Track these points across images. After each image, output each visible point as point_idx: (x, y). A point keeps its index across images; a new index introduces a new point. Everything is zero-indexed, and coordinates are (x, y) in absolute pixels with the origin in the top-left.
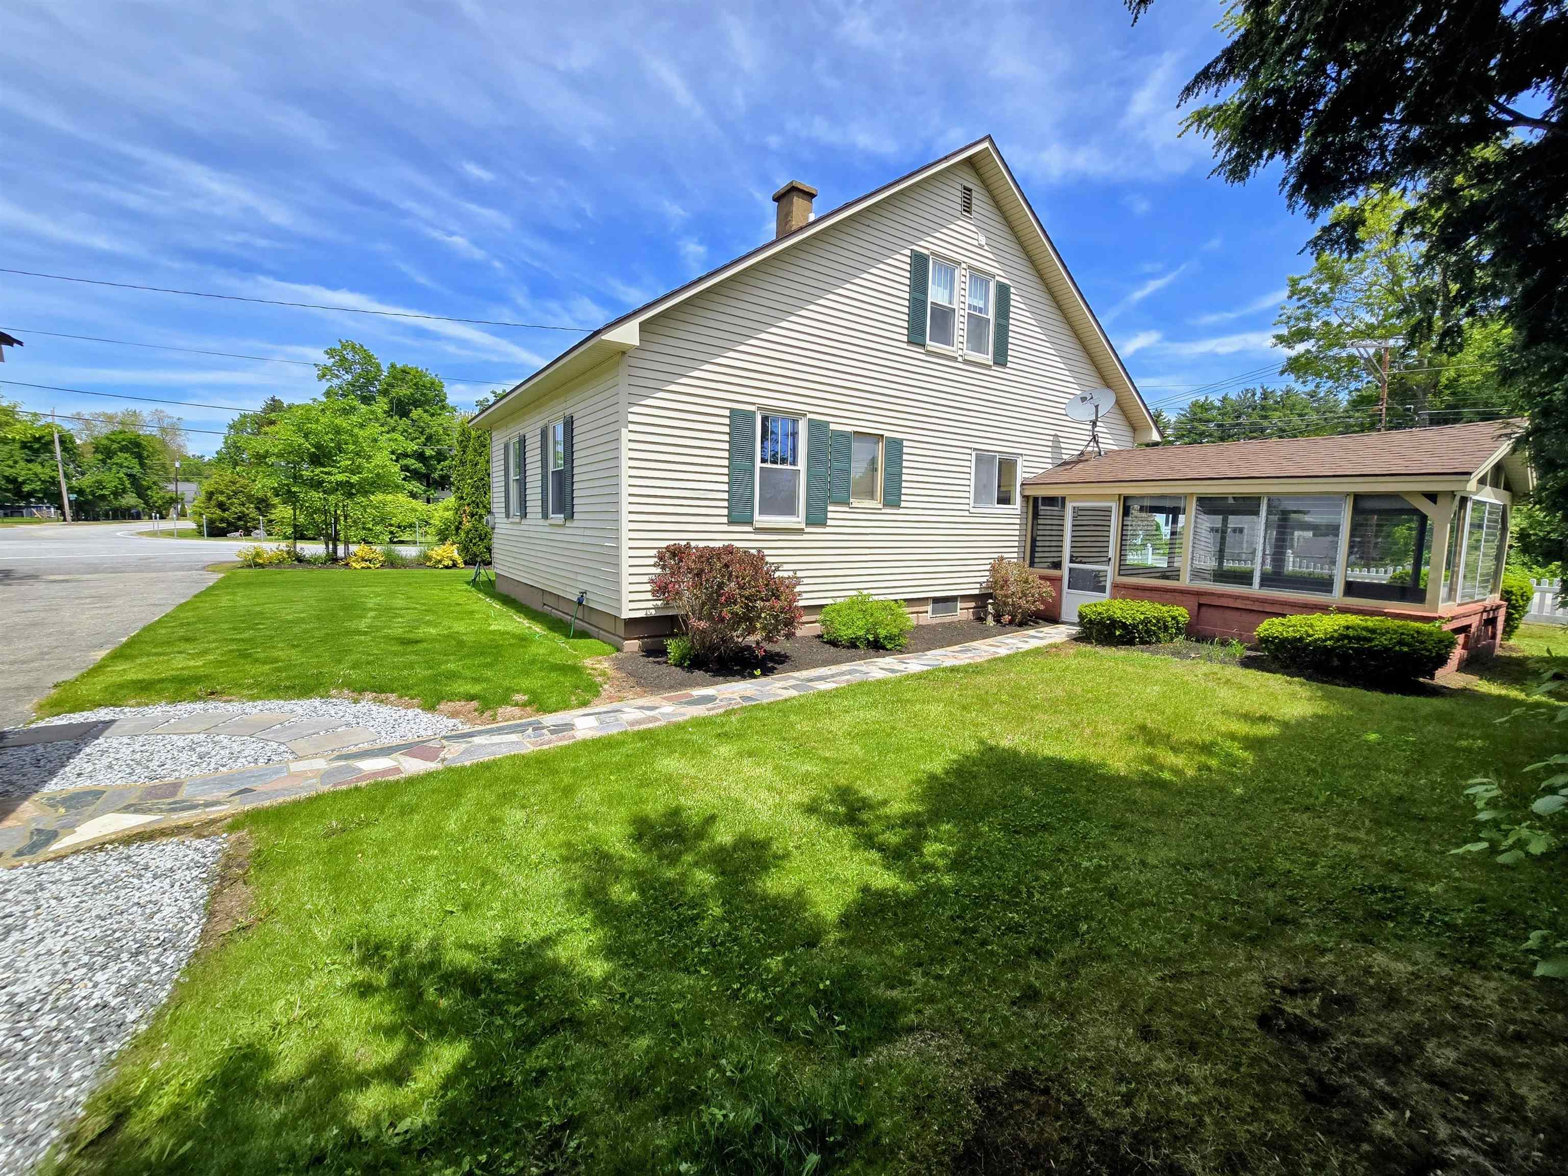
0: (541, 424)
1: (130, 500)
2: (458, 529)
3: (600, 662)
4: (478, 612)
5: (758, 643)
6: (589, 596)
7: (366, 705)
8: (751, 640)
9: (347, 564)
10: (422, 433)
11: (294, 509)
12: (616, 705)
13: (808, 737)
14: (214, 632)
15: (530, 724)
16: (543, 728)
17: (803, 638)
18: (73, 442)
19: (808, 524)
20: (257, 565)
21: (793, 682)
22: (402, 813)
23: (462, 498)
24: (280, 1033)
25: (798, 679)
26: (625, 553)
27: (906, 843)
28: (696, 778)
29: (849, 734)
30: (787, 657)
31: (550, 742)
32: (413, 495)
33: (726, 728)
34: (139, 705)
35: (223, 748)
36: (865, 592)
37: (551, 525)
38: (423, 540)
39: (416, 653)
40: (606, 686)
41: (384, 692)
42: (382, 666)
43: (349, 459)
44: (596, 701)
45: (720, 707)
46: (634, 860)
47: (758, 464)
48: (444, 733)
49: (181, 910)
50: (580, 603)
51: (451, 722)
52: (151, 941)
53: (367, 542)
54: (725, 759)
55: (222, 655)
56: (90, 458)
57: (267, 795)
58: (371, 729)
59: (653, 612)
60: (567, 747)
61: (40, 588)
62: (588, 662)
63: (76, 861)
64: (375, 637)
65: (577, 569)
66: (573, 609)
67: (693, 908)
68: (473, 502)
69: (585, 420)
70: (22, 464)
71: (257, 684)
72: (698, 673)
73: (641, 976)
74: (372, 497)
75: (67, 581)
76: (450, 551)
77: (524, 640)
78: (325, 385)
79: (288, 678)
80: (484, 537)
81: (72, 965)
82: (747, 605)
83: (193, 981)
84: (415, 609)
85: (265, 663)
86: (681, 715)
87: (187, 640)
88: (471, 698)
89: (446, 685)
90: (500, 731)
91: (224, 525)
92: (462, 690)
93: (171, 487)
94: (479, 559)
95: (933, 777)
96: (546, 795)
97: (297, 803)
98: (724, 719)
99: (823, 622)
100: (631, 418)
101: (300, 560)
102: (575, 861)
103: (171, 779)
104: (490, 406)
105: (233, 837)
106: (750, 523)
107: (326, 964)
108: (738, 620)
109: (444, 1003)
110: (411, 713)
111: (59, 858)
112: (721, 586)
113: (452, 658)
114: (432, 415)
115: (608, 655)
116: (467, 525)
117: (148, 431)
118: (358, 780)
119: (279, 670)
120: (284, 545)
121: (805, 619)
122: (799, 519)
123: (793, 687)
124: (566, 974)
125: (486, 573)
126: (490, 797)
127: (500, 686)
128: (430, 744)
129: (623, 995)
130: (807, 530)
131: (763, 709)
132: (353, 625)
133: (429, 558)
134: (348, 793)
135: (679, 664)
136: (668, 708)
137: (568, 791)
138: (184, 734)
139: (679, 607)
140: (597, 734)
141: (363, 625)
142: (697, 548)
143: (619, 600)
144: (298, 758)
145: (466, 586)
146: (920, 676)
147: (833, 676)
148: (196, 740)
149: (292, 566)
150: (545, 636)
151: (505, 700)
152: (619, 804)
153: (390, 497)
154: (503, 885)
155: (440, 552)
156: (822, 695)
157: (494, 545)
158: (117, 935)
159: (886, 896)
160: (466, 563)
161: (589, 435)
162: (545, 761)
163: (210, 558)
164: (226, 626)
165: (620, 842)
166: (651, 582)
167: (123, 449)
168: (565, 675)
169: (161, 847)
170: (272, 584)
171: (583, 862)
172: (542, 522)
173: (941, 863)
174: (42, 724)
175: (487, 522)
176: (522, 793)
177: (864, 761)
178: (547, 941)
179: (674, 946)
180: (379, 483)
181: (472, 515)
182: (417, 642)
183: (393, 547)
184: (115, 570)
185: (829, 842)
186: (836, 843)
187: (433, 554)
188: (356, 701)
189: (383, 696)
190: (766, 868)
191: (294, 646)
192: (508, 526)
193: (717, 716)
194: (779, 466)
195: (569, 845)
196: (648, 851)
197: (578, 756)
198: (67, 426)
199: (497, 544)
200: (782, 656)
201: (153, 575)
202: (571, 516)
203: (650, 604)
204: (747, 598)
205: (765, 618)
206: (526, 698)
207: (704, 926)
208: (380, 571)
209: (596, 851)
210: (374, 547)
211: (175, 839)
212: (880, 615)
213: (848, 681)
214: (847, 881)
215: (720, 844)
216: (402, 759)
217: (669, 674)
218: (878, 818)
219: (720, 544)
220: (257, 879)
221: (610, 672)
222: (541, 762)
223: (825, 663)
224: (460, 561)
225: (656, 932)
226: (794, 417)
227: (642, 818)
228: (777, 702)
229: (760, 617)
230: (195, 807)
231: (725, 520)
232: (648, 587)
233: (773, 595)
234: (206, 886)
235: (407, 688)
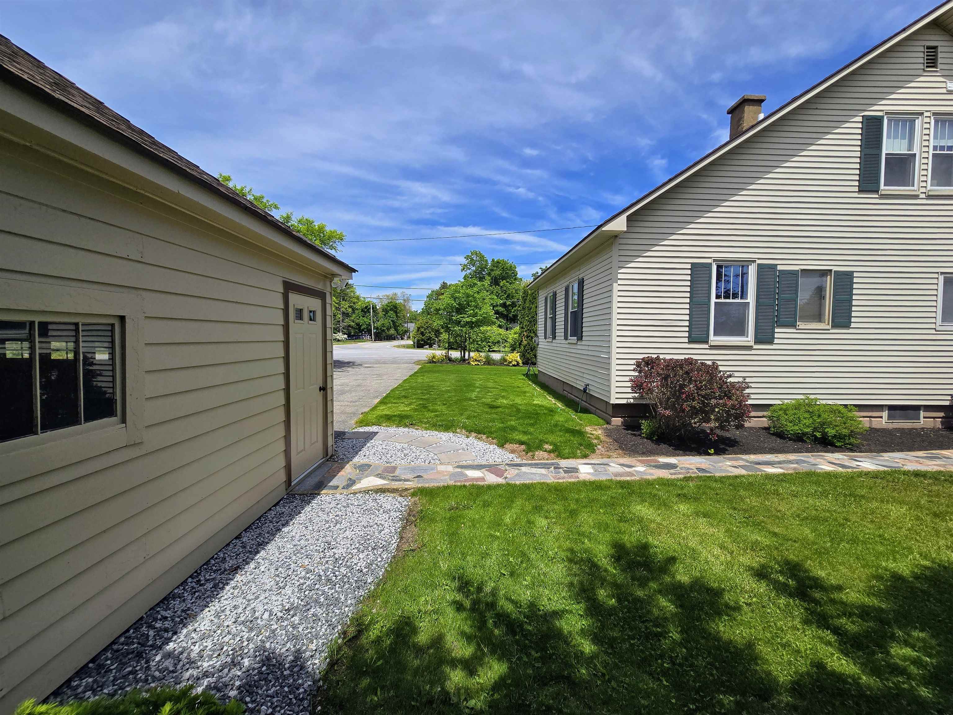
0: (566, 284)
1: (392, 331)
2: (520, 344)
3: (596, 430)
4: (528, 392)
5: (712, 430)
6: (590, 387)
7: (472, 440)
8: (706, 426)
9: (469, 363)
10: (505, 293)
11: (449, 335)
12: (605, 460)
13: (757, 511)
14: (415, 394)
15: (553, 464)
16: (560, 468)
17: (751, 428)
18: (376, 308)
19: (756, 342)
20: (433, 362)
21: (742, 463)
22: (484, 506)
23: (522, 328)
24: (421, 616)
25: (747, 461)
26: (614, 362)
27: (867, 634)
28: (661, 524)
29: (798, 516)
30: (737, 442)
31: (564, 478)
32: (500, 327)
33: (685, 491)
34: (386, 426)
35: (413, 452)
36: (812, 397)
37: (569, 343)
38: (503, 350)
39: (496, 413)
40: (599, 447)
41: (480, 434)
42: (480, 419)
43: (472, 310)
44: (593, 456)
45: (680, 473)
46: (615, 575)
47: (713, 299)
48: (507, 462)
49: (391, 532)
50: (585, 391)
51: (511, 456)
52: (379, 544)
53: (478, 351)
54: (684, 515)
55: (417, 406)
56: (381, 314)
57: (428, 481)
58: (473, 453)
59: (632, 401)
60: (574, 483)
61: (362, 370)
62: (588, 429)
63: (359, 496)
64: (478, 403)
65: (583, 370)
66: (580, 395)
67: (657, 626)
68: (528, 330)
69: (591, 280)
70: (361, 317)
71: (428, 422)
72: (663, 446)
73: (616, 666)
74: (481, 328)
75: (370, 367)
76: (515, 357)
77: (552, 411)
78: (464, 273)
79: (441, 421)
80: (533, 349)
81: (353, 547)
82: (703, 402)
83: (392, 570)
84: (498, 388)
85: (432, 412)
86: (652, 474)
87: (405, 397)
88: (522, 443)
89: (510, 434)
90: (536, 465)
91: (423, 342)
92: (517, 437)
93: (406, 325)
94: (530, 362)
95: (897, 577)
96: (560, 513)
97: (439, 488)
98: (684, 484)
99: (770, 418)
100: (620, 276)
101: (450, 360)
102: (576, 563)
103: (393, 464)
104: (539, 276)
105: (413, 500)
106: (706, 342)
107: (443, 584)
108: (695, 412)
109: (496, 632)
110: (492, 447)
111: (355, 493)
112: (682, 387)
113: (513, 418)
114: (510, 284)
115: (601, 425)
116: (525, 342)
117: (400, 301)
118: (465, 481)
119: (437, 416)
120: (444, 352)
121: (752, 414)
122: (749, 339)
123: (742, 467)
124: (567, 643)
125: (533, 370)
126: (528, 507)
127: (537, 438)
128: (500, 467)
129: (603, 675)
130: (756, 347)
131: (716, 481)
132: (468, 395)
133: (505, 360)
134: (461, 487)
135: (649, 437)
136: (641, 468)
137: (573, 513)
138: (400, 443)
139: (650, 399)
140: (592, 478)
141: (473, 395)
142: (664, 360)
143: (609, 392)
144: (441, 464)
145: (523, 377)
146: (875, 475)
147: (780, 463)
148: (404, 447)
149: (447, 363)
150: (564, 410)
151: (539, 447)
152: (605, 530)
153: (489, 328)
154: (533, 566)
155: (511, 357)
156: (769, 477)
157: (538, 354)
158: (369, 537)
159: (845, 682)
160: (523, 363)
161: (593, 289)
162: (560, 490)
163: (416, 358)
164: (419, 392)
165: (605, 558)
166: (631, 381)
167: (391, 310)
168: (574, 436)
169: (387, 498)
170: (438, 372)
171: (580, 566)
172: (564, 341)
173: (913, 670)
174: (356, 430)
175: (535, 342)
176: (546, 508)
177: (814, 543)
178: (557, 614)
179: (642, 651)
180: (486, 321)
181: (528, 337)
182: (497, 407)
183: (490, 354)
184: (384, 363)
185: (779, 608)
186: (787, 611)
187: (508, 358)
188: (468, 437)
189: (480, 436)
190: (719, 614)
191: (444, 404)
192: (546, 344)
193: (678, 480)
194: (731, 301)
195: (571, 550)
196: (623, 570)
197: (580, 491)
198: (375, 301)
199: (540, 353)
200: (732, 441)
201: (398, 365)
202: (580, 338)
203: (630, 396)
204: (703, 397)
205: (718, 412)
206: (551, 447)
207: (666, 644)
208: (483, 366)
209: (589, 560)
210: (481, 354)
211: (392, 495)
212: (831, 418)
213: (795, 469)
214: (798, 651)
215: (680, 582)
216: (486, 473)
217: (643, 444)
218: (833, 601)
219: (682, 357)
220: (420, 525)
221: (602, 438)
222: (558, 490)
223: (772, 451)
224: (520, 362)
225: (629, 636)
226: (744, 264)
227: (620, 545)
228: (728, 477)
229: (714, 411)
230: (400, 480)
231: (686, 340)
232: (629, 384)
233: (726, 395)
234: (401, 522)
235: (491, 433)
